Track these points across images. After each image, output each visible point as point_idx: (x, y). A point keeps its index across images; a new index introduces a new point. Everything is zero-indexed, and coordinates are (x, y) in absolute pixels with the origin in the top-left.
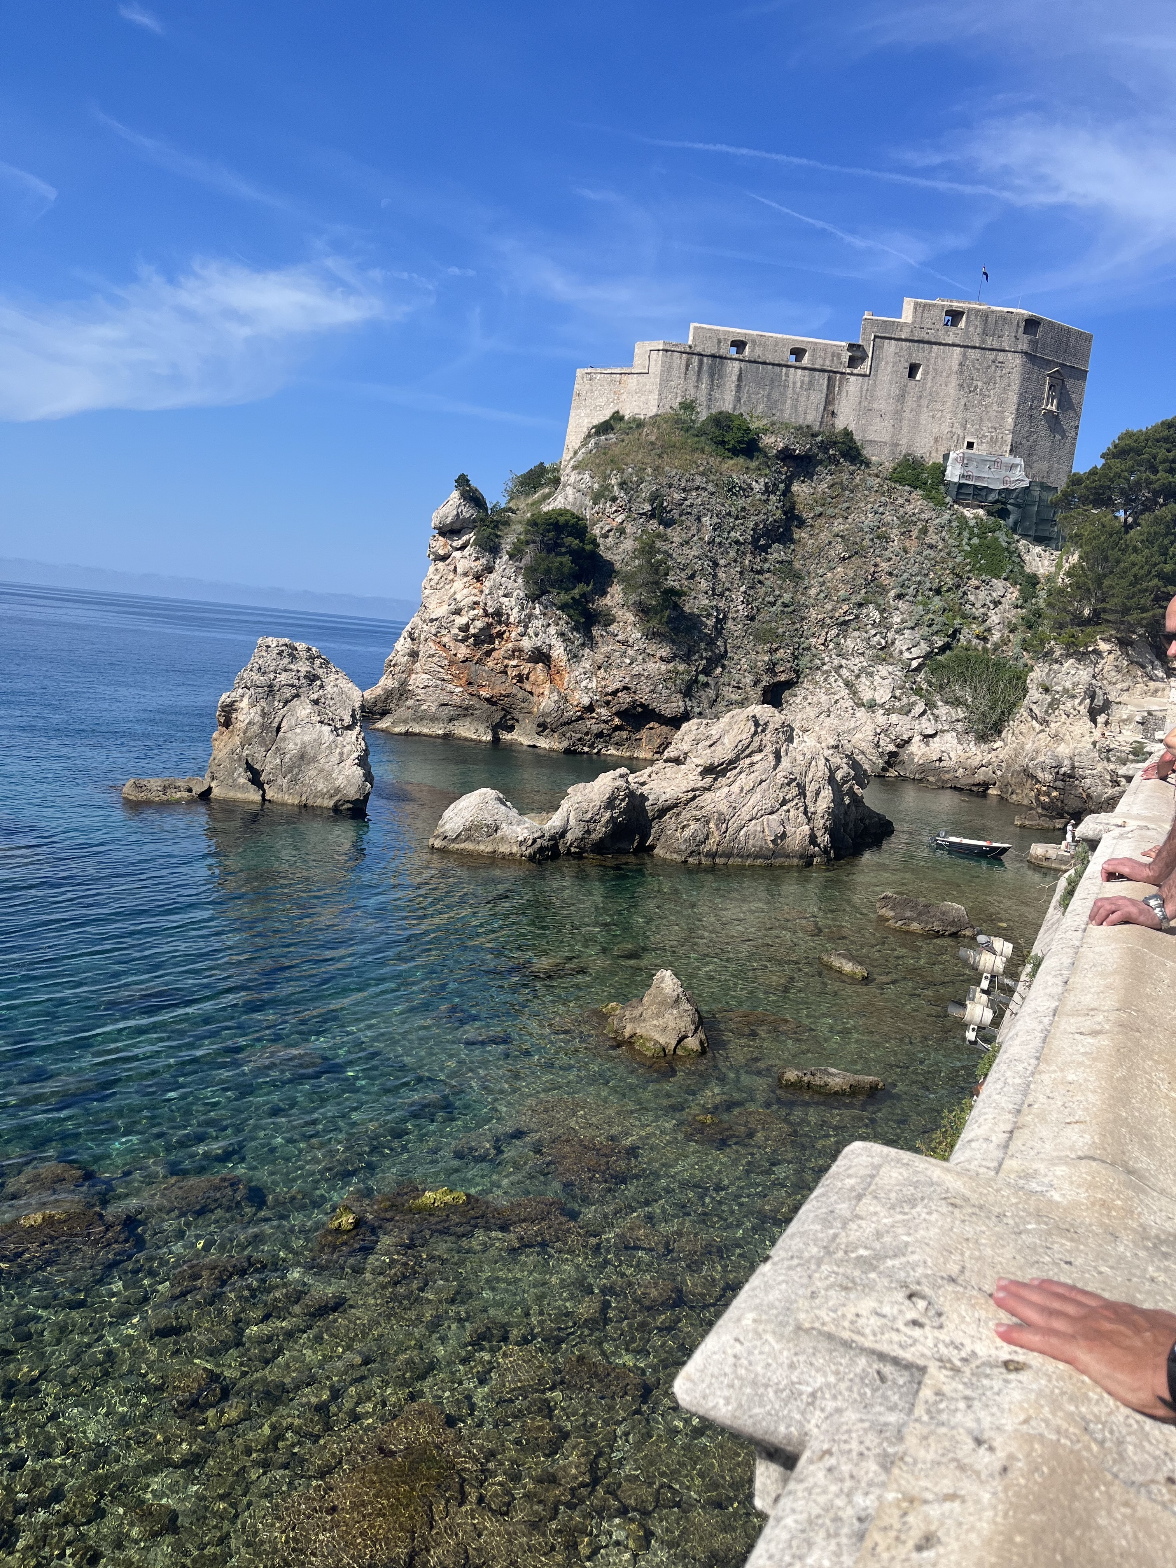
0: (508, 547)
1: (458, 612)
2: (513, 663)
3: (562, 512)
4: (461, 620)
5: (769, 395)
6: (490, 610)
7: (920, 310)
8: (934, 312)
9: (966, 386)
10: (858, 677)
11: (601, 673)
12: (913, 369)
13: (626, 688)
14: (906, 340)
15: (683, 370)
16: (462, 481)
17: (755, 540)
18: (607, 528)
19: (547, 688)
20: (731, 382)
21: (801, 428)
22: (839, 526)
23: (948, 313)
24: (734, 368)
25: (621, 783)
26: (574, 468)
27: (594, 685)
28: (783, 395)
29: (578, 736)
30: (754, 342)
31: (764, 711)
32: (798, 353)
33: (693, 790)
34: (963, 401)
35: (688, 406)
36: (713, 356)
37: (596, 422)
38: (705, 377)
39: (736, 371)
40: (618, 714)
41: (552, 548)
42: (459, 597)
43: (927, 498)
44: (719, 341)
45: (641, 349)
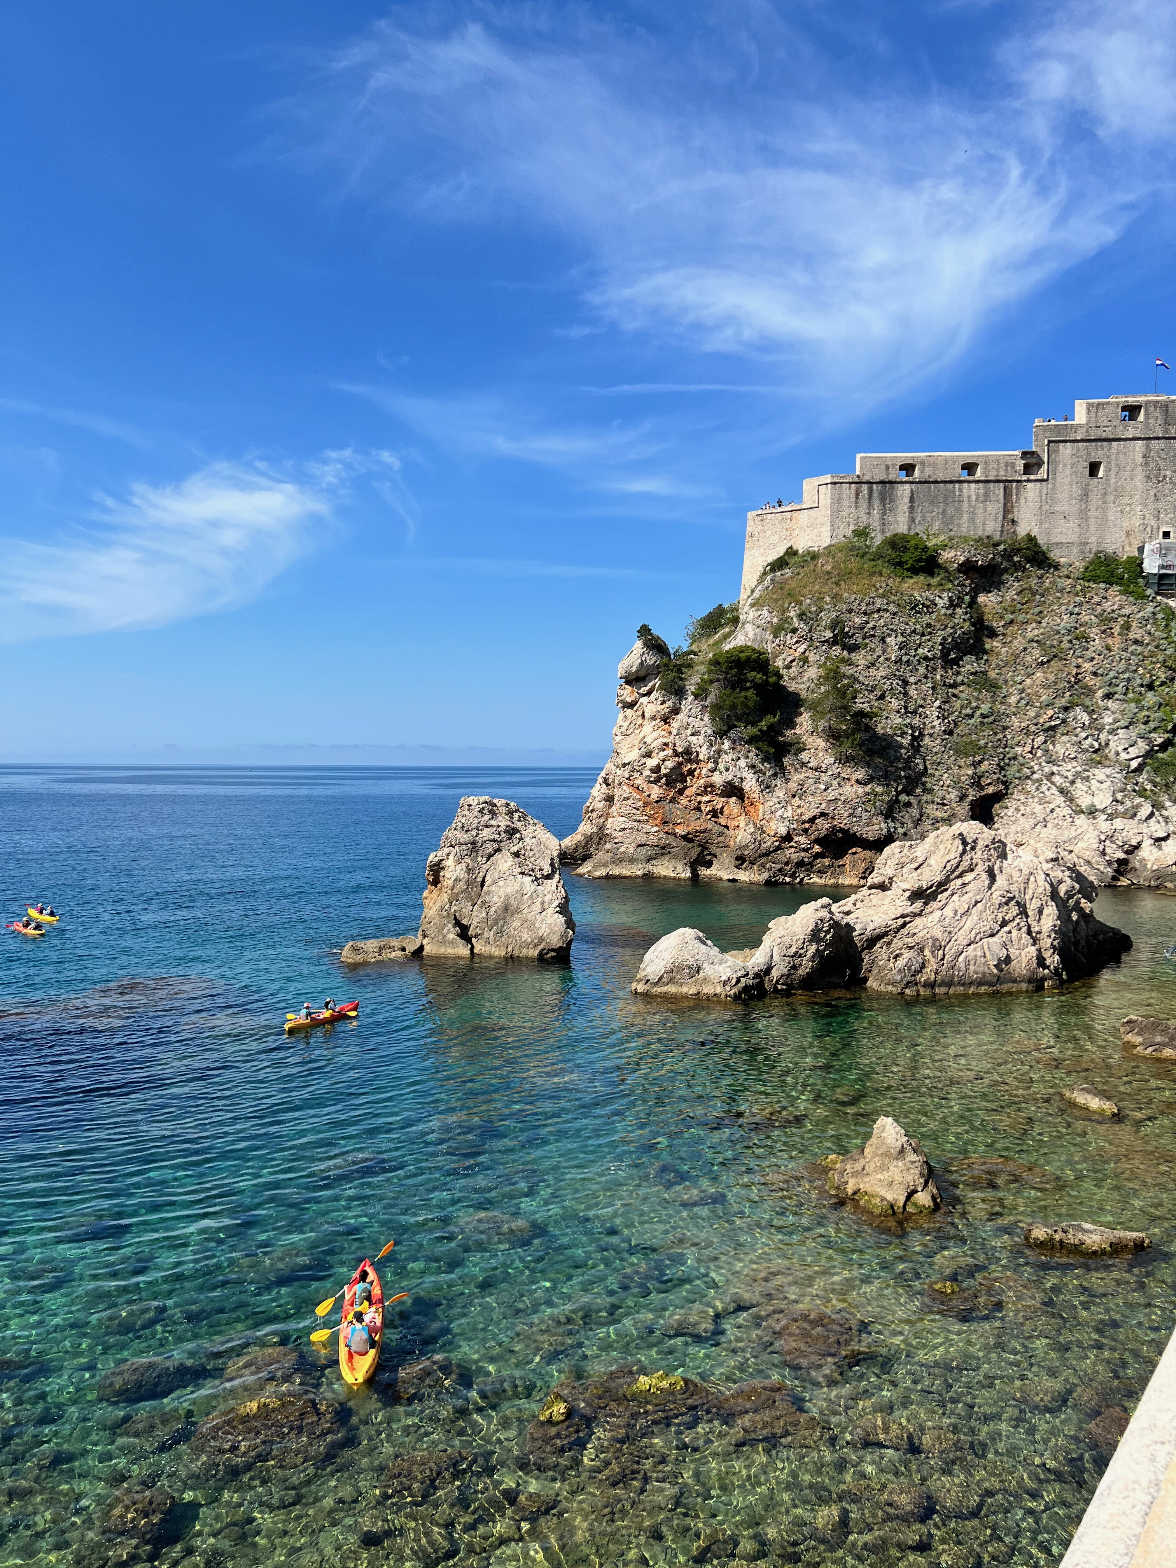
0: (693, 688)
1: (649, 755)
2: (706, 798)
3: (742, 649)
4: (652, 762)
5: (944, 511)
6: (680, 750)
7: (1094, 410)
8: (1111, 409)
9: (1154, 476)
10: (1073, 783)
11: (796, 801)
12: (1094, 468)
13: (823, 814)
14: (1082, 441)
15: (853, 499)
16: (644, 631)
17: (945, 654)
18: (790, 659)
19: (742, 821)
20: (903, 504)
21: (981, 539)
22: (1032, 631)
23: (1124, 409)
24: (905, 491)
25: (824, 913)
26: (752, 605)
27: (789, 813)
28: (958, 509)
29: (778, 866)
30: (923, 463)
31: (972, 828)
32: (969, 468)
33: (903, 916)
34: (1152, 492)
35: (862, 533)
36: (882, 482)
37: (770, 560)
38: (876, 503)
39: (907, 493)
40: (817, 841)
41: (735, 684)
42: (648, 740)
43: (1125, 593)
44: (887, 467)
45: (809, 485)
